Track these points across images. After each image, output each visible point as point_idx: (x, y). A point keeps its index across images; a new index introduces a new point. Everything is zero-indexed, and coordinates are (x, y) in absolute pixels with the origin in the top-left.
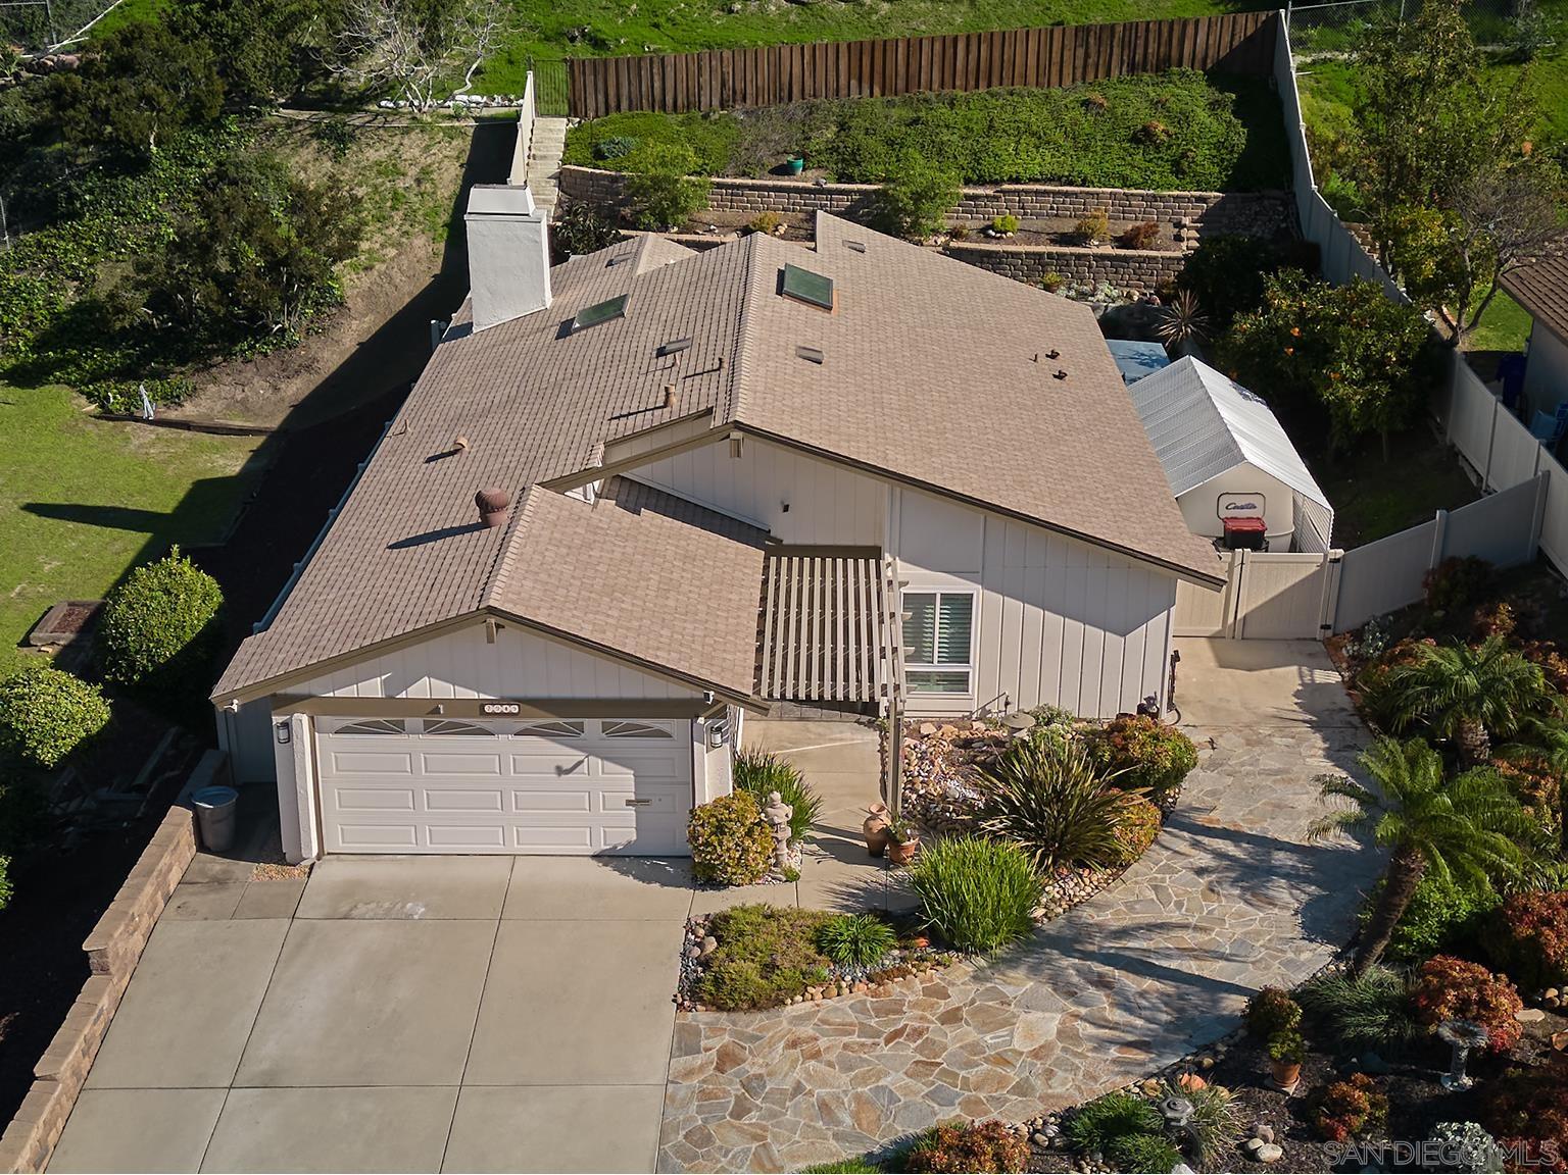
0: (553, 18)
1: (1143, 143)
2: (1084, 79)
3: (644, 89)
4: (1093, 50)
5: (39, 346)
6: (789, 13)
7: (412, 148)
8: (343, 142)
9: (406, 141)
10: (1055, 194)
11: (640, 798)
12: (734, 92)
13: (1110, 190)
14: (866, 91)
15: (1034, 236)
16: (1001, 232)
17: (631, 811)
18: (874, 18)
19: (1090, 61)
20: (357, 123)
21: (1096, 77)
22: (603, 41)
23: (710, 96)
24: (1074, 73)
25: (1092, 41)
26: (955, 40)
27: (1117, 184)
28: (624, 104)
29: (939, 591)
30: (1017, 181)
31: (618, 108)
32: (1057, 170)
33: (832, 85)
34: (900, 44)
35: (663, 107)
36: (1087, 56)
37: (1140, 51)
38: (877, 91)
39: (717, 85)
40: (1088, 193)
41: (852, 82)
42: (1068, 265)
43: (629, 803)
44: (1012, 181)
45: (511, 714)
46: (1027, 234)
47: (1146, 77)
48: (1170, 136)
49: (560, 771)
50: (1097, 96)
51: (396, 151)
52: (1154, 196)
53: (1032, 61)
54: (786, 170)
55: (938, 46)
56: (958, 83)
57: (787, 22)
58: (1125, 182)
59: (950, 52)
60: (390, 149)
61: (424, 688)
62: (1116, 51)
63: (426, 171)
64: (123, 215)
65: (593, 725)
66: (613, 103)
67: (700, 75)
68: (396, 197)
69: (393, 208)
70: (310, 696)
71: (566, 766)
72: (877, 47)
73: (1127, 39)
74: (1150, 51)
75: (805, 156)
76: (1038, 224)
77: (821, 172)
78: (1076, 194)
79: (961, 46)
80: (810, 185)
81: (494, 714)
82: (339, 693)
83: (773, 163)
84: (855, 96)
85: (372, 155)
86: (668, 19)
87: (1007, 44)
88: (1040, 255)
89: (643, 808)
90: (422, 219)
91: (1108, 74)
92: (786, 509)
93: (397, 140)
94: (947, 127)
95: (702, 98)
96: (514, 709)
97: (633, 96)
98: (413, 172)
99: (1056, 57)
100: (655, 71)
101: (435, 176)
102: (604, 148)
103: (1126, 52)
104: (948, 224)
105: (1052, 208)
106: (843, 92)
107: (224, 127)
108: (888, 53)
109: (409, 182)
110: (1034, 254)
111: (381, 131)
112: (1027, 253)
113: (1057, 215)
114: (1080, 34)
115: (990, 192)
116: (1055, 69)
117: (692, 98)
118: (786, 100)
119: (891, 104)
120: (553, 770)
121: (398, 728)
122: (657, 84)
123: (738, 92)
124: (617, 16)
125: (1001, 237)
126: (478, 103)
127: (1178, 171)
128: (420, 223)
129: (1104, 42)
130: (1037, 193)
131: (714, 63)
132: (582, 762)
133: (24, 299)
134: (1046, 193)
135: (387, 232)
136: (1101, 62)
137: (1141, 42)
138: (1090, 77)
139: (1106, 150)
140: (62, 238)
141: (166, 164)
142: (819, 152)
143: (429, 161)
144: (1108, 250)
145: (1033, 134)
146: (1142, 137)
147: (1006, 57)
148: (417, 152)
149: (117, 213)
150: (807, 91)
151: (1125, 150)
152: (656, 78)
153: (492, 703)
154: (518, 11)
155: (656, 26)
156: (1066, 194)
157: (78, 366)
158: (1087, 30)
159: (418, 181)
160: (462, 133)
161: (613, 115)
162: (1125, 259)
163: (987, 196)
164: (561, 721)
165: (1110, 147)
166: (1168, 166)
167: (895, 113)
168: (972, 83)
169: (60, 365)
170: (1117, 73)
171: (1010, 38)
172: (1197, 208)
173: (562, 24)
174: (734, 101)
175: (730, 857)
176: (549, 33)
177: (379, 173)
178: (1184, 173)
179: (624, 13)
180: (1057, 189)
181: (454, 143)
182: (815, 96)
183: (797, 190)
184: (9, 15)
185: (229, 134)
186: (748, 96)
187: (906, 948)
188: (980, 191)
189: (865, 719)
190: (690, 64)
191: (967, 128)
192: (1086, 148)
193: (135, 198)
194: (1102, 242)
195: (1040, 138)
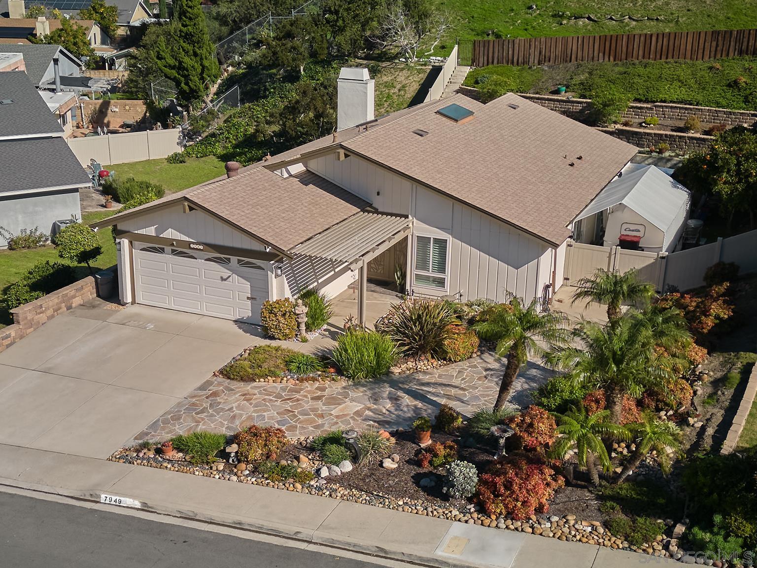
0: (483, 25)
1: (732, 87)
2: (715, 57)
3: (504, 54)
4: (720, 43)
5: (235, 147)
6: (588, 25)
7: (402, 77)
8: (375, 73)
9: (400, 74)
10: (680, 108)
11: (253, 297)
12: (545, 57)
13: (708, 108)
14: (607, 59)
15: (663, 127)
16: (647, 124)
17: (249, 302)
18: (627, 28)
19: (719, 48)
20: (384, 66)
21: (721, 56)
22: (500, 35)
23: (534, 58)
24: (710, 54)
25: (720, 38)
26: (651, 35)
27: (714, 106)
28: (495, 61)
29: (432, 237)
30: (665, 102)
31: (493, 63)
32: (686, 97)
33: (591, 56)
34: (624, 37)
35: (513, 63)
36: (717, 45)
37: (745, 44)
38: (612, 59)
39: (537, 53)
40: (696, 109)
41: (600, 54)
42: (675, 141)
43: (248, 298)
44: (662, 101)
45: (200, 250)
46: (661, 126)
47: (747, 57)
48: (747, 84)
49: (223, 279)
50: (718, 65)
51: (395, 78)
52: (730, 112)
53: (689, 47)
54: (557, 92)
55: (642, 39)
56: (651, 57)
57: (586, 29)
58: (718, 105)
59: (648, 41)
60: (393, 77)
61: (170, 234)
62: (732, 43)
63: (404, 87)
64: (282, 98)
65: (234, 259)
66: (490, 61)
67: (530, 48)
68: (389, 96)
69: (385, 101)
70: (129, 232)
71: (225, 277)
72: (613, 38)
73: (738, 38)
74: (750, 44)
75: (567, 87)
76: (669, 122)
77: (573, 94)
78: (691, 109)
79: (654, 39)
80: (564, 99)
81: (194, 249)
82: (139, 232)
83: (553, 89)
84: (601, 61)
85: (385, 79)
86: (532, 27)
87: (677, 39)
88: (661, 135)
89: (254, 302)
90: (395, 106)
91: (728, 55)
92: (378, 194)
93: (397, 73)
94: (639, 76)
95: (530, 60)
96: (201, 247)
97: (499, 58)
98: (398, 86)
99: (701, 46)
100: (510, 46)
101: (407, 89)
102: (479, 79)
103: (737, 44)
104: (623, 120)
105: (678, 115)
106: (596, 59)
107: (331, 65)
108: (618, 42)
109: (396, 90)
110: (658, 134)
111: (392, 69)
112: (655, 134)
113: (680, 119)
114: (714, 35)
115: (649, 106)
116: (701, 51)
117: (525, 60)
118: (568, 61)
119: (617, 65)
120: (219, 278)
121: (161, 251)
122: (510, 53)
123: (547, 57)
124: (510, 25)
125: (647, 127)
126: (439, 60)
127: (746, 101)
128: (394, 108)
129: (726, 39)
130: (672, 107)
131: (536, 43)
132: (230, 276)
133: (236, 128)
134: (676, 107)
135: (380, 111)
136: (724, 49)
137: (746, 40)
138: (719, 56)
139: (714, 89)
140: (258, 106)
141: (305, 79)
142: (575, 85)
143: (407, 82)
144: (698, 135)
145: (680, 81)
146: (734, 85)
147: (676, 45)
148: (403, 78)
149: (280, 97)
150: (578, 58)
151: (723, 90)
152: (510, 50)
153: (193, 243)
154: (469, 23)
155: (526, 30)
156: (686, 109)
157: (246, 156)
158: (718, 33)
159: (399, 90)
160: (424, 71)
161: (490, 66)
162: (704, 140)
163: (647, 108)
164: (222, 256)
165: (715, 88)
166: (742, 99)
167: (617, 69)
168: (658, 57)
169: (240, 154)
170: (732, 55)
171: (679, 35)
172: (752, 119)
173: (485, 28)
174: (545, 62)
175: (272, 324)
176: (479, 32)
177: (385, 86)
178: (749, 102)
179: (514, 24)
180: (681, 106)
181: (420, 75)
182: (582, 60)
183: (558, 101)
184: (277, 22)
185: (332, 68)
186: (551, 59)
187: (324, 372)
188: (645, 105)
189: (400, 295)
190: (526, 44)
191: (648, 77)
192: (704, 89)
193: (289, 92)
194: (697, 132)
195: (683, 83)
